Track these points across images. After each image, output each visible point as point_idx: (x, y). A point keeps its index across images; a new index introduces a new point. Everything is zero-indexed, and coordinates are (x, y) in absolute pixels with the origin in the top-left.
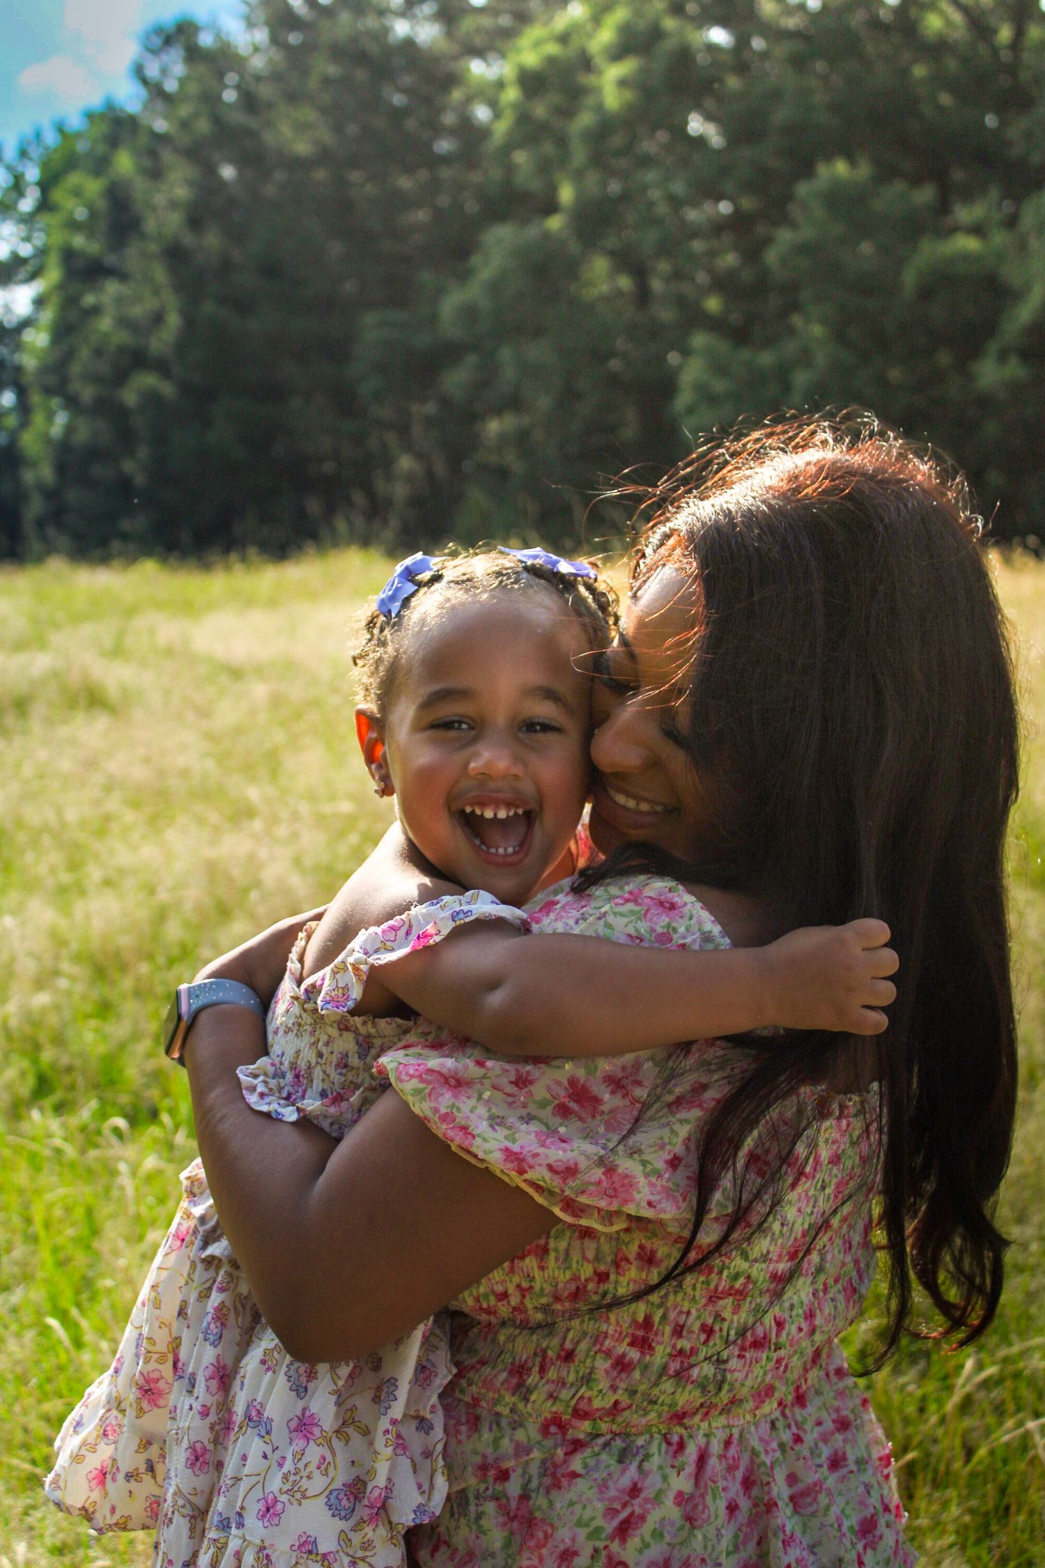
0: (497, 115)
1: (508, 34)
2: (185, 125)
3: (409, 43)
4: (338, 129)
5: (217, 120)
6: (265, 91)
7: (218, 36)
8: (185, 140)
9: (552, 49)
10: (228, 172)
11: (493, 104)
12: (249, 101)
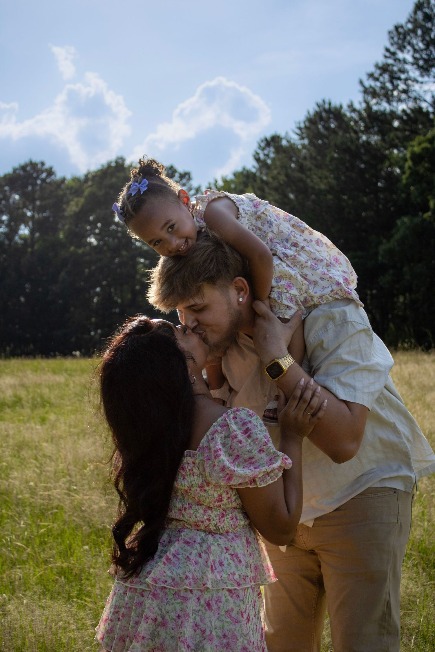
0: (403, 172)
1: (409, 139)
2: (274, 178)
3: (368, 143)
4: (337, 178)
5: (287, 176)
6: (308, 164)
7: (288, 141)
8: (275, 184)
9: (426, 145)
10: (292, 196)
11: (401, 168)
12: (301, 168)
